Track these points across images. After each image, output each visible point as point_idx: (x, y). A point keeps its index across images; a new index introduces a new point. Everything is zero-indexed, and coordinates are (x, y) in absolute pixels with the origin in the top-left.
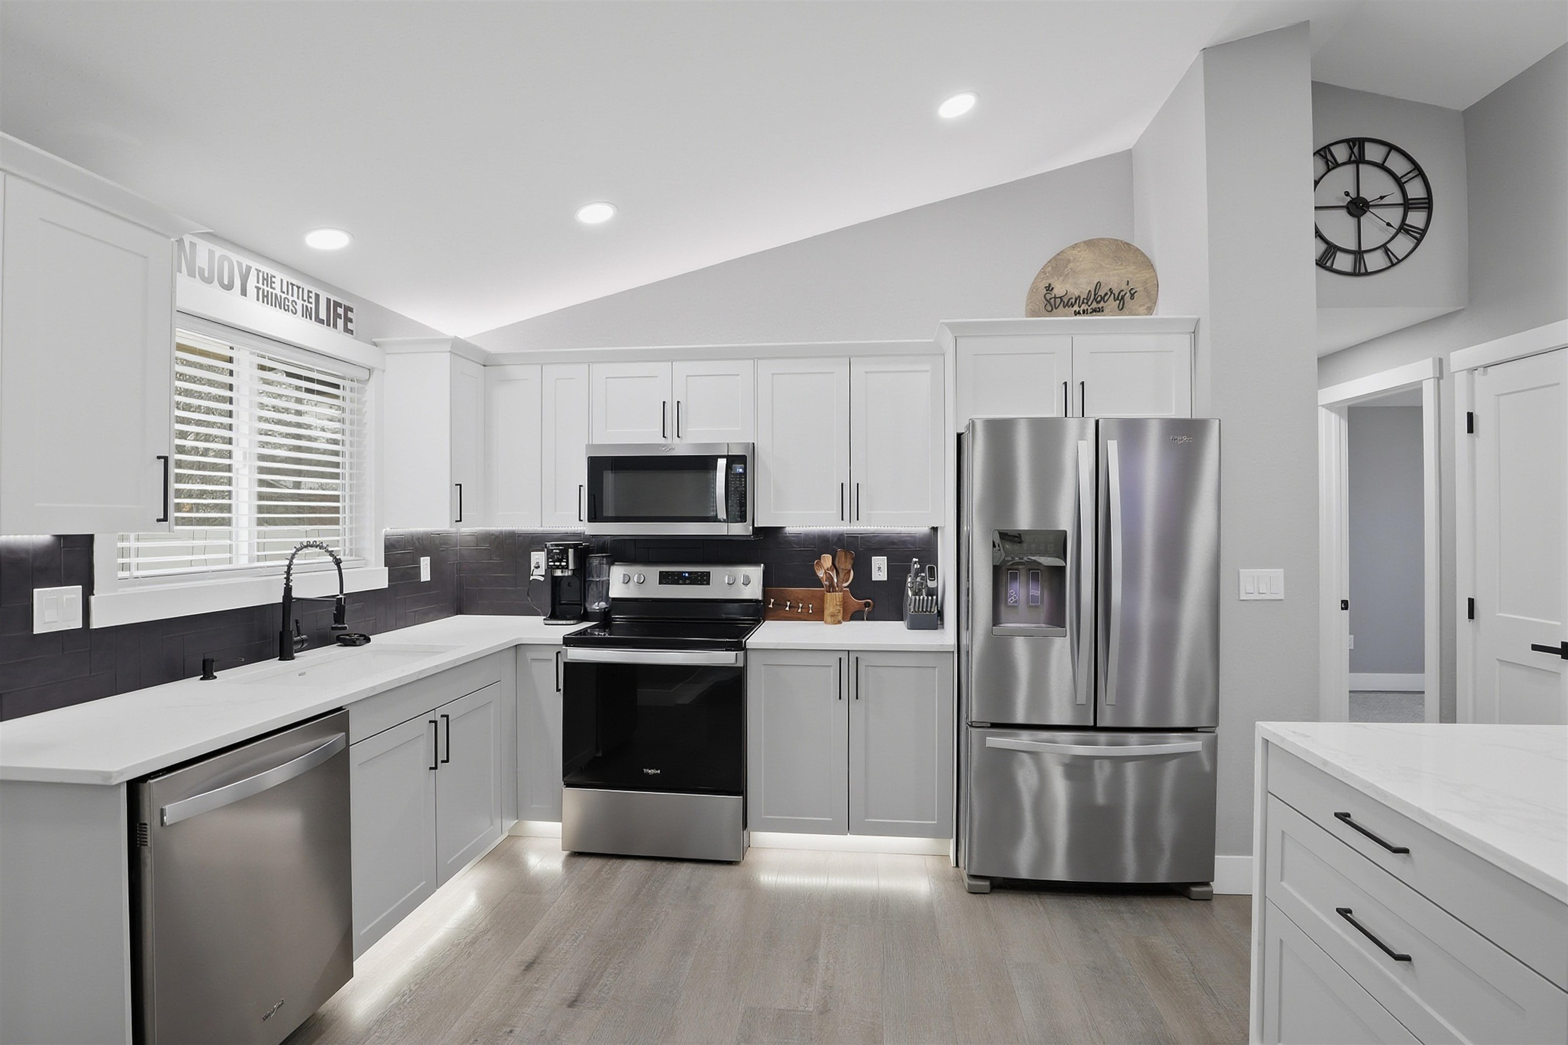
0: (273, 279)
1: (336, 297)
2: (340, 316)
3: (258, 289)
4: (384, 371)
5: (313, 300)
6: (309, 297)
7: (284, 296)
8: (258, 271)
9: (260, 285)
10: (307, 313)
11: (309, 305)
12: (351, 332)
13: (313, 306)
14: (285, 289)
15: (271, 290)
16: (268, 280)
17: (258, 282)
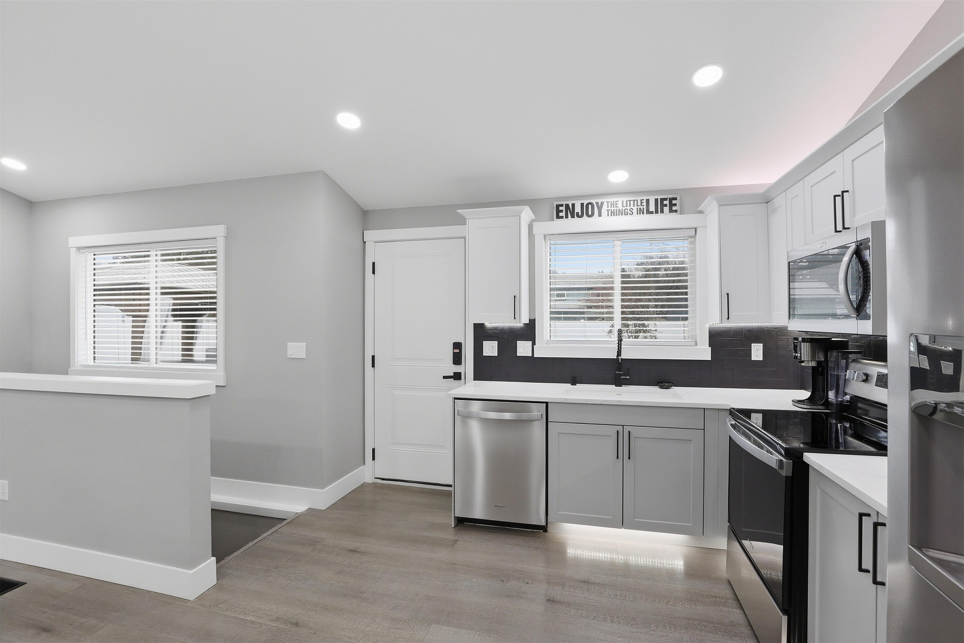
0: (617, 203)
1: (661, 196)
2: (666, 205)
3: (608, 210)
4: (706, 227)
5: (645, 204)
6: (642, 203)
7: (624, 208)
8: (608, 202)
9: (610, 208)
10: (641, 211)
11: (642, 207)
12: (676, 211)
13: (645, 207)
14: (625, 205)
15: (615, 208)
16: (614, 204)
17: (608, 207)
